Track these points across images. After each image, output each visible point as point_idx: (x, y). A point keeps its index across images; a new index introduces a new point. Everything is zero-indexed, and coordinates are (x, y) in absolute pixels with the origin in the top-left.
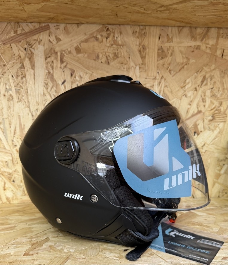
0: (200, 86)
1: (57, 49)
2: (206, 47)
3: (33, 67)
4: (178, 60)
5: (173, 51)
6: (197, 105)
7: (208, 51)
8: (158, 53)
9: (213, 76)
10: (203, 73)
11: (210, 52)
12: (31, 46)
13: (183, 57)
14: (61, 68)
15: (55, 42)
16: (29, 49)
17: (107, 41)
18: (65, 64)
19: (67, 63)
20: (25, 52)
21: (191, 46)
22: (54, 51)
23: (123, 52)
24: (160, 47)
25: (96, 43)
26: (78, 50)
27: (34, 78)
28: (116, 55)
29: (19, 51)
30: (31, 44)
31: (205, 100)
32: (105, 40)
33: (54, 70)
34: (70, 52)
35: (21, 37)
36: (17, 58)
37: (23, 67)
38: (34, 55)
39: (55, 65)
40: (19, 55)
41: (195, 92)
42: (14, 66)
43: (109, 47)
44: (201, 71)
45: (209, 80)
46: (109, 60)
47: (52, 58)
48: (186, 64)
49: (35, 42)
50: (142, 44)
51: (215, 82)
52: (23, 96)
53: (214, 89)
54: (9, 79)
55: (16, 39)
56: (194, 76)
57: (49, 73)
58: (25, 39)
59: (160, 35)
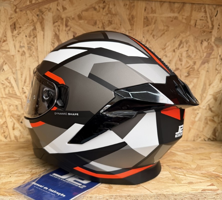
0: (177, 49)
1: (63, 16)
2: (183, 18)
3: (43, 29)
4: (160, 28)
5: (156, 20)
6: (175, 64)
7: (184, 21)
8: (144, 21)
9: (188, 41)
10: (180, 38)
11: (186, 22)
12: (42, 13)
13: (164, 25)
14: (65, 30)
15: (61, 11)
16: (41, 15)
17: (103, 11)
18: (68, 28)
19: (71, 27)
20: (37, 17)
21: (170, 17)
22: (61, 17)
23: (116, 20)
24: (145, 17)
25: (95, 12)
26: (80, 17)
27: (44, 38)
28: (110, 22)
29: (32, 16)
30: (43, 12)
31: (182, 60)
32: (101, 10)
33: (60, 32)
34: (73, 19)
35: (35, 6)
36: (31, 22)
37: (35, 29)
38: (45, 20)
39: (61, 28)
40: (32, 20)
41: (174, 53)
42: (28, 28)
43: (104, 16)
44: (178, 37)
45: (185, 44)
46: (104, 26)
47: (59, 23)
48: (166, 31)
49: (46, 10)
50: (132, 14)
51: (190, 46)
52: (33, 52)
53: (189, 51)
54: (23, 38)
55: (31, 7)
56: (172, 41)
57: (56, 34)
58: (38, 7)
59: (146, 7)
